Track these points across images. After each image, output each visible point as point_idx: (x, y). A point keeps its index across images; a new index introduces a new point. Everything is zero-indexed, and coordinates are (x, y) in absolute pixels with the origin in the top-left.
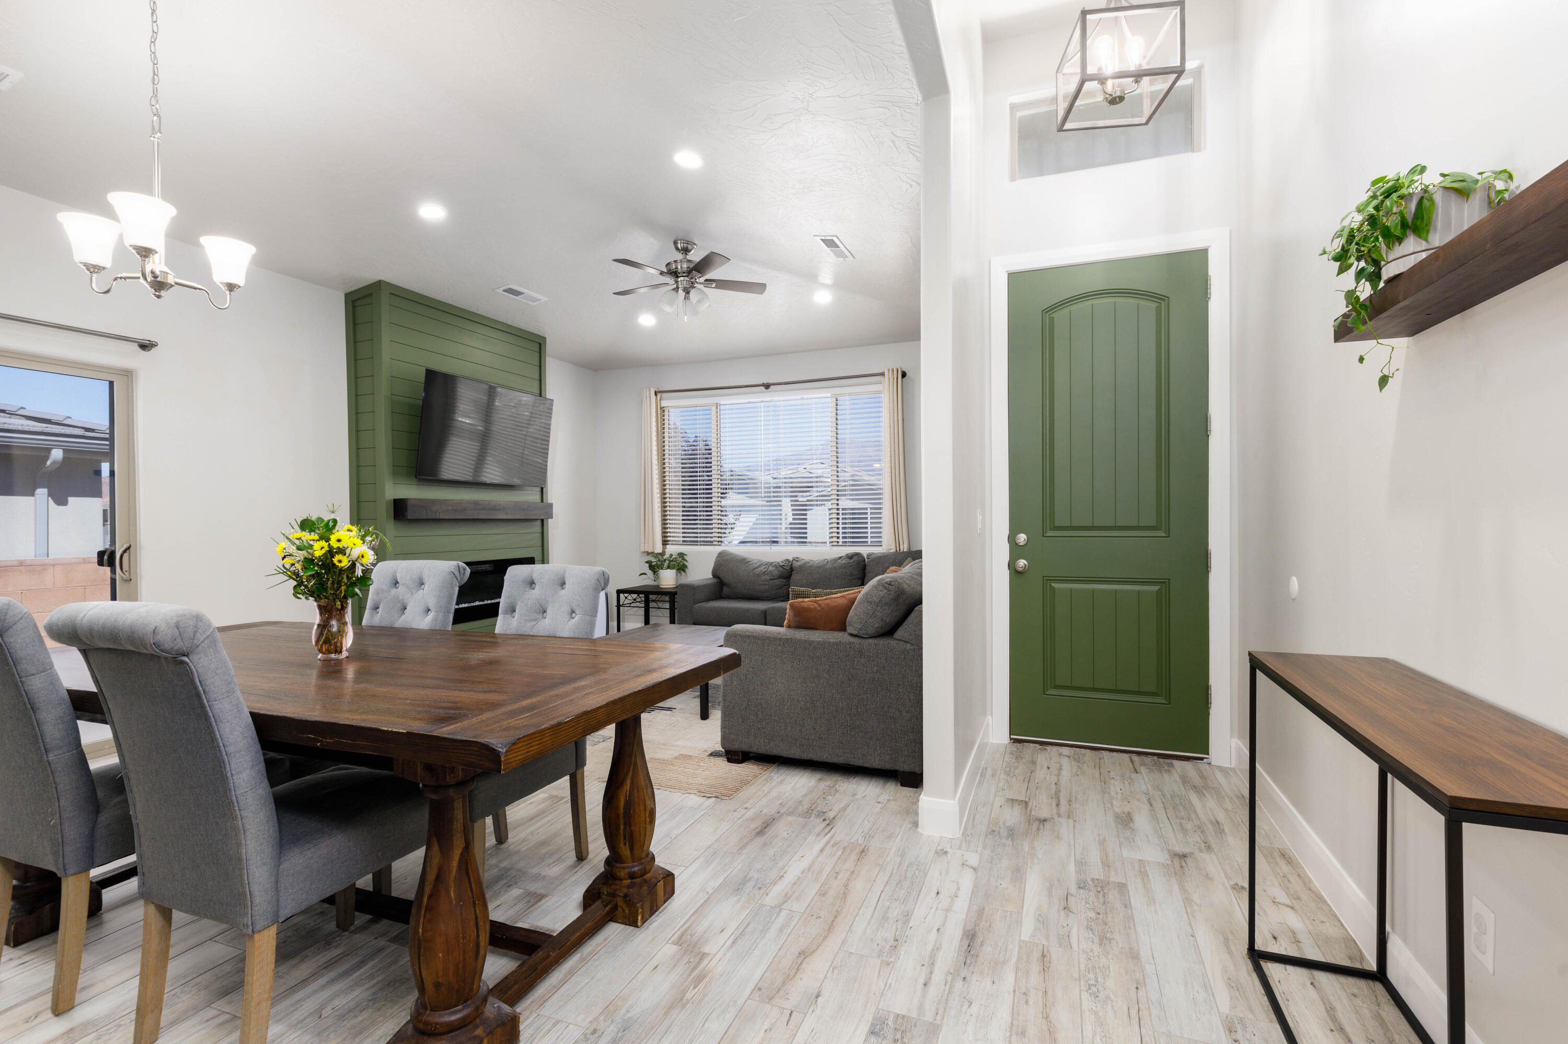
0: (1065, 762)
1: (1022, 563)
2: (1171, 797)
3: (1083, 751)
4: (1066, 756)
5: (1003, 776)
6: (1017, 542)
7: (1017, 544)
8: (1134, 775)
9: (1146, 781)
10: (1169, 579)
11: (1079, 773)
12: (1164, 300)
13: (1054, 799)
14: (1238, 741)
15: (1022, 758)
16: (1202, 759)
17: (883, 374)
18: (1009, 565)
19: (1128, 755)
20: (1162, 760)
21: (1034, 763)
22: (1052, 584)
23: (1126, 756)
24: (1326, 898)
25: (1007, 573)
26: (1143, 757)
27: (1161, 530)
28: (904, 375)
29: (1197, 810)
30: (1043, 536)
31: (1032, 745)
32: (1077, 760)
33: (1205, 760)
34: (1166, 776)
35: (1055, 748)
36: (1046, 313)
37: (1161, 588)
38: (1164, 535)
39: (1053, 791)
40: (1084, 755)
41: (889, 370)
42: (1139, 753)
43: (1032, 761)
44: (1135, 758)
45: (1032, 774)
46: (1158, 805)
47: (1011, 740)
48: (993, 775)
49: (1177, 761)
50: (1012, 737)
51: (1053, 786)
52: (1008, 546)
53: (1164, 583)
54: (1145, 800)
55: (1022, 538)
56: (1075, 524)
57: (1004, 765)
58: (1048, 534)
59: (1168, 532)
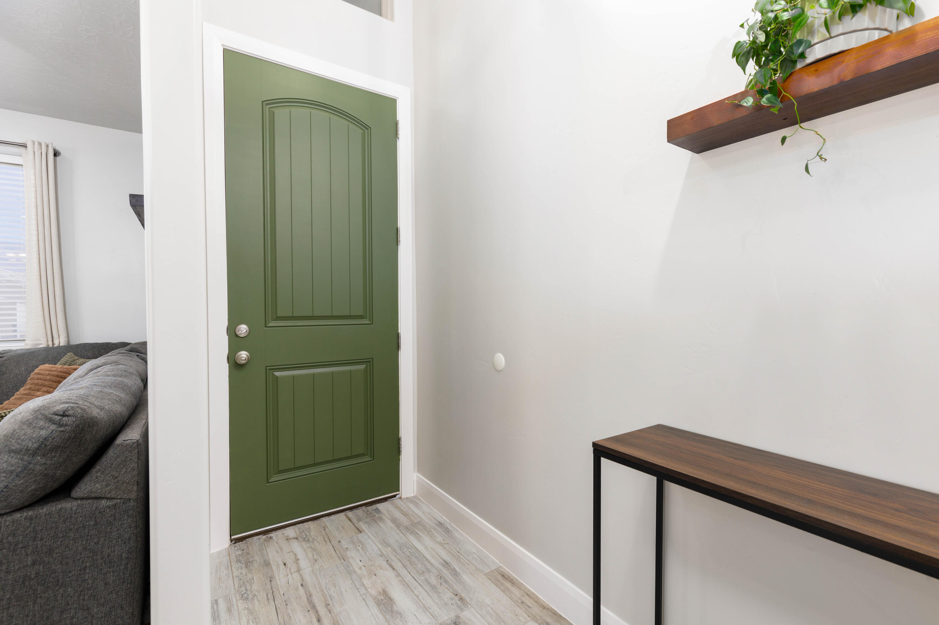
0: (296, 546)
1: (244, 355)
2: (400, 549)
3: (306, 524)
4: (294, 538)
5: (241, 605)
6: (238, 333)
7: (237, 336)
8: (360, 535)
9: (373, 539)
10: (373, 359)
11: (316, 557)
12: (367, 129)
13: (311, 612)
14: (418, 474)
15: (252, 562)
16: (395, 496)
17: (25, 146)
18: (228, 358)
19: (344, 513)
20: (369, 508)
21: (267, 564)
22: (274, 373)
23: (342, 515)
24: (559, 612)
25: (225, 367)
26: (355, 511)
27: (367, 319)
28: (56, 154)
29: (425, 555)
30: (266, 327)
31: (255, 538)
32: (306, 540)
33: (397, 496)
34: (381, 524)
35: (279, 533)
36: (267, 104)
37: (367, 366)
38: (368, 322)
39: (304, 598)
40: (309, 530)
41: (34, 142)
42: (351, 509)
43: (265, 561)
44: (350, 514)
45: (273, 583)
46: (398, 566)
47: (231, 541)
48: (229, 610)
49: (380, 504)
50: (233, 537)
51: (301, 591)
52: (227, 337)
53: (368, 362)
54: (384, 564)
55: (243, 329)
56: (296, 314)
57: (237, 586)
58: (270, 325)
59: (371, 319)
